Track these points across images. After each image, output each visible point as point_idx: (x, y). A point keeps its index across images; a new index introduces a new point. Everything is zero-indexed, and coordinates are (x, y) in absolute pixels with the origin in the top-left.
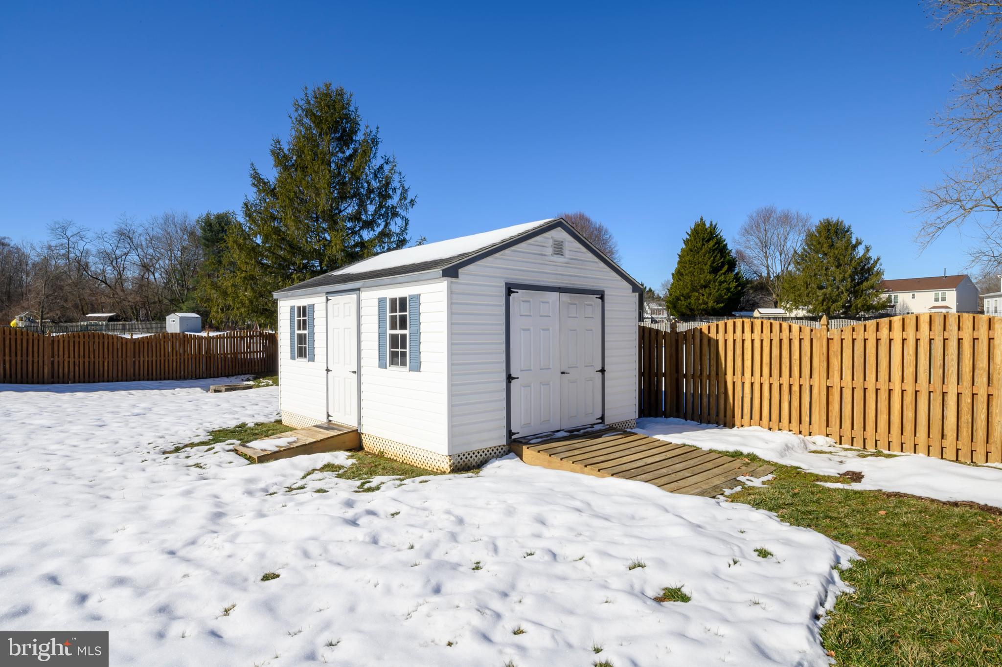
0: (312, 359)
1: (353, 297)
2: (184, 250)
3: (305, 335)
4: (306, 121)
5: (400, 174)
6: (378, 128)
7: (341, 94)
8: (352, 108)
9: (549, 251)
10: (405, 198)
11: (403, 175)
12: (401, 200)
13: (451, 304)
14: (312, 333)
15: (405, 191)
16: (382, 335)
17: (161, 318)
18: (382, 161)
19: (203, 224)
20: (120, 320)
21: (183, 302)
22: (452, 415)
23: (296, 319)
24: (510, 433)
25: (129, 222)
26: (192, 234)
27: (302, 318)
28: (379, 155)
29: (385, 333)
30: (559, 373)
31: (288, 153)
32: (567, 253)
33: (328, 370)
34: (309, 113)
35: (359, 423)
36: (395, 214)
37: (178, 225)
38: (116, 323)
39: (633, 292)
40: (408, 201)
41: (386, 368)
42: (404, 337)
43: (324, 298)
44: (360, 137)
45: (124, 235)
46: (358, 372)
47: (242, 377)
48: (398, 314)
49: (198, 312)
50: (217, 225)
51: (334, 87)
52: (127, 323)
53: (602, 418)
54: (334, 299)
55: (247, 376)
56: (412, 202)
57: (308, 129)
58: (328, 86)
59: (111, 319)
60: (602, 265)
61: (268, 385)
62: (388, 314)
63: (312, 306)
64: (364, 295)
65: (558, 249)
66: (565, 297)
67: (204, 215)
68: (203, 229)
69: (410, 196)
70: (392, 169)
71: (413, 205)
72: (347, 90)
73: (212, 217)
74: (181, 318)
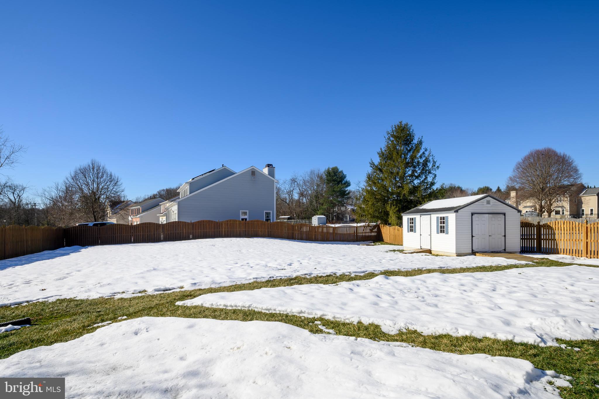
0: (415, 232)
1: (429, 216)
2: (318, 186)
3: (413, 226)
4: (392, 139)
5: (433, 155)
6: (422, 137)
7: (407, 125)
8: (411, 130)
9: (485, 203)
10: (435, 166)
11: (434, 156)
12: (432, 167)
13: (456, 218)
14: (415, 225)
15: (434, 162)
16: (437, 226)
17: (310, 218)
18: (424, 150)
19: (327, 173)
20: (292, 219)
21: (318, 211)
22: (456, 244)
23: (410, 221)
24: (472, 250)
25: (296, 175)
26: (321, 178)
27: (412, 221)
28: (422, 148)
29: (439, 225)
30: (488, 236)
31: (384, 152)
32: (491, 203)
33: (421, 235)
34: (393, 136)
35: (431, 248)
36: (430, 173)
37: (315, 174)
38: (291, 220)
39: (518, 212)
40: (436, 166)
41: (439, 233)
42: (444, 226)
43: (420, 216)
44: (415, 141)
45: (294, 181)
46: (430, 235)
47: (369, 241)
48: (442, 221)
49: (324, 215)
50: (333, 173)
51: (404, 123)
52: (295, 220)
53: (505, 250)
54: (422, 216)
55: (370, 241)
56: (438, 167)
57: (392, 141)
58: (401, 122)
59: (289, 219)
60: (505, 205)
61: (379, 245)
62: (439, 221)
63: (415, 218)
64: (432, 216)
65: (488, 202)
66: (490, 215)
67: (327, 168)
68: (327, 175)
69: (437, 165)
70: (429, 155)
71: (438, 168)
72: (410, 124)
73: (330, 170)
74: (318, 218)
